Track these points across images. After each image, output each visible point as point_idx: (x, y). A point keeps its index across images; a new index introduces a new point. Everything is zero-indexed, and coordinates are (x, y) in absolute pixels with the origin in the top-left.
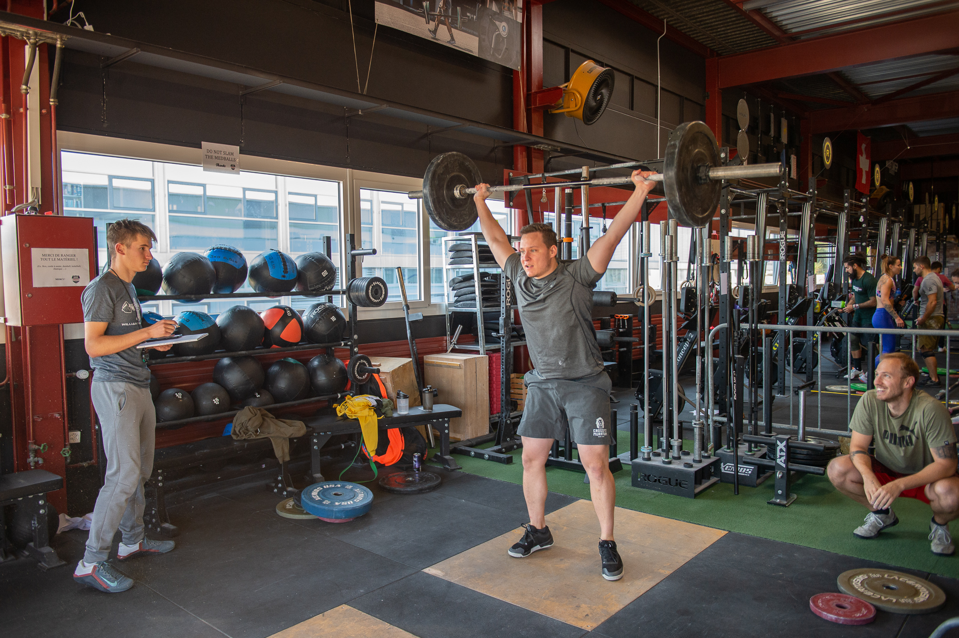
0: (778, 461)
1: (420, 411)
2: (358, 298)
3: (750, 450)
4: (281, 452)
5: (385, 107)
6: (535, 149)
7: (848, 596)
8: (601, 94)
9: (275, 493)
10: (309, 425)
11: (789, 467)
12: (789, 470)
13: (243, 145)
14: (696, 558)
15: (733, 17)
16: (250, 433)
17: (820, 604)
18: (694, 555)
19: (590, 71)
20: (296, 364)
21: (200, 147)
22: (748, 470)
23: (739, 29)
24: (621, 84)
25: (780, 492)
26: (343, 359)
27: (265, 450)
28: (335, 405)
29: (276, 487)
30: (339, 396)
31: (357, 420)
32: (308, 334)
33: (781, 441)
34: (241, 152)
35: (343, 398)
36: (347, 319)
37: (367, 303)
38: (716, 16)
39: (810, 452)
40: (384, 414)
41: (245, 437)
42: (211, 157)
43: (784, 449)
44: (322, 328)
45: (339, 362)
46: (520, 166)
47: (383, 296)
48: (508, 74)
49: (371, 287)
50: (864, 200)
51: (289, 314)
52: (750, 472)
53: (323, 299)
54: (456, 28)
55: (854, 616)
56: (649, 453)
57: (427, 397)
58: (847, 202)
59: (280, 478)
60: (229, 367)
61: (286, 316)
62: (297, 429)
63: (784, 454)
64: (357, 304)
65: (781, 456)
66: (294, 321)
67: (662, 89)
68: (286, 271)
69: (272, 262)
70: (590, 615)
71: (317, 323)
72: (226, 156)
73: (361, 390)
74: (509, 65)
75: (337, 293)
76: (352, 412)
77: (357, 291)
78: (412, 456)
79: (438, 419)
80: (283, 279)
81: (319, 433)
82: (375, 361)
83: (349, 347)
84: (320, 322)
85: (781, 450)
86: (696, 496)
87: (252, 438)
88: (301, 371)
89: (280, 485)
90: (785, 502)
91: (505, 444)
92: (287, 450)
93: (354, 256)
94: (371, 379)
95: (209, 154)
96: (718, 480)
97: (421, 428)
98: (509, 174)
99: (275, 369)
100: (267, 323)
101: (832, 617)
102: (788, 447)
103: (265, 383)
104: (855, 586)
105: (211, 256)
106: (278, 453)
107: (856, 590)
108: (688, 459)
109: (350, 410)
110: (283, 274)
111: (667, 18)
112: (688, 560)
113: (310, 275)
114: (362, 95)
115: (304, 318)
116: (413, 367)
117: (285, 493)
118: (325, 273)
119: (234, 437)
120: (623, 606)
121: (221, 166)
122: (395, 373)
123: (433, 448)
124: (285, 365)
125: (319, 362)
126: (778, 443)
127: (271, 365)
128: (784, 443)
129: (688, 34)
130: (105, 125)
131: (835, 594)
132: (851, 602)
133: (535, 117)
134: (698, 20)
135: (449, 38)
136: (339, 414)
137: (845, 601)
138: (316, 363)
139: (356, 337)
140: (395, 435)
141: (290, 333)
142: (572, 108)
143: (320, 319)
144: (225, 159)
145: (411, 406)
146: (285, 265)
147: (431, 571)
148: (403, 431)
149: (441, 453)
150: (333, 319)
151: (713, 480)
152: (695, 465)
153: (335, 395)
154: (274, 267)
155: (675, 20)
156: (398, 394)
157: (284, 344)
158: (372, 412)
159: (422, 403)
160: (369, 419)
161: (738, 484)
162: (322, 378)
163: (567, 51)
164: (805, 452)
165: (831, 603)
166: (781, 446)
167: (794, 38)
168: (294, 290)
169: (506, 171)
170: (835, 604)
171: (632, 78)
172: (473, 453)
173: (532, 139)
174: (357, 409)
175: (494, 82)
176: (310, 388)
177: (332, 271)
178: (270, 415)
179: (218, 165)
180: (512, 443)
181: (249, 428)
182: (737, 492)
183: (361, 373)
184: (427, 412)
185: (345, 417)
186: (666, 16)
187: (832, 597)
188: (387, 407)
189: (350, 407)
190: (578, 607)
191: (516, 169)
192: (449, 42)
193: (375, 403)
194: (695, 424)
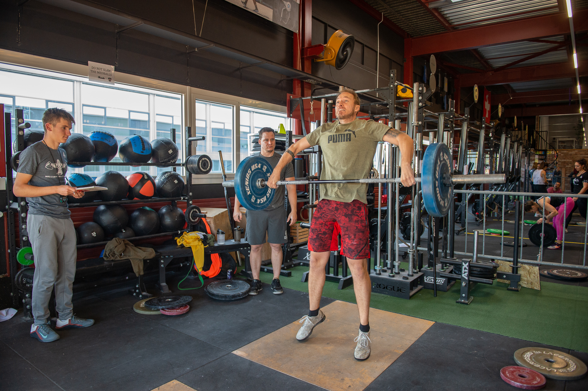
0: (463, 275)
1: (232, 242)
2: (192, 168)
3: (443, 268)
4: (138, 269)
5: (212, 46)
6: (306, 82)
7: (525, 368)
8: (347, 51)
9: (134, 296)
10: (158, 251)
11: (470, 279)
12: (469, 281)
13: (117, 66)
14: (418, 341)
15: (422, 13)
16: (116, 256)
17: (508, 375)
18: (416, 339)
19: (340, 36)
20: (150, 211)
21: (87, 65)
22: (441, 281)
23: (424, 21)
24: (357, 49)
25: (464, 295)
26: (182, 208)
27: (127, 267)
28: (176, 238)
29: (135, 292)
30: (179, 232)
31: (190, 248)
32: (159, 191)
33: (465, 262)
34: (116, 70)
35: (182, 233)
36: (185, 183)
37: (198, 172)
38: (412, 12)
39: (482, 269)
40: (208, 244)
41: (112, 258)
42: (95, 72)
43: (467, 268)
44: (168, 187)
45: (180, 210)
46: (296, 92)
47: (209, 168)
48: (290, 34)
49: (201, 161)
50: (492, 124)
51: (146, 177)
52: (443, 282)
53: (170, 169)
54: (259, 2)
55: (533, 383)
56: (380, 270)
57: (237, 233)
58: (484, 124)
59: (137, 286)
60: (104, 212)
61: (144, 179)
62: (149, 253)
63: (467, 271)
64: (191, 172)
65: (465, 272)
66: (149, 182)
67: (380, 54)
68: (144, 148)
69: (134, 142)
70: (352, 386)
71: (165, 184)
72: (106, 72)
73: (194, 229)
74: (291, 29)
75: (179, 165)
76: (187, 243)
77: (192, 164)
78: (226, 272)
79: (244, 248)
80: (142, 154)
81: (164, 256)
82: (203, 211)
83: (186, 201)
84: (167, 183)
85: (465, 269)
86: (411, 297)
87: (117, 259)
88: (154, 215)
89: (137, 291)
90: (467, 302)
91: (287, 264)
92: (141, 267)
93: (190, 142)
94: (201, 222)
95: (94, 70)
96: (422, 288)
97: (233, 253)
98: (290, 96)
99: (136, 214)
100: (131, 183)
101: (517, 384)
102: (470, 266)
103: (129, 223)
104: (527, 360)
105: (93, 137)
106: (136, 270)
107: (528, 363)
108: (405, 274)
109: (186, 241)
110: (142, 150)
111: (384, 12)
112: (412, 342)
113: (161, 153)
114: (198, 37)
115: (157, 181)
116: (228, 214)
117: (141, 296)
118: (170, 152)
119: (105, 259)
120: (374, 379)
121: (101, 78)
122: (216, 218)
123: (240, 266)
124: (143, 212)
125: (166, 210)
126: (463, 264)
127: (133, 211)
128: (467, 264)
129: (395, 22)
130: (19, 45)
131: (516, 367)
132: (527, 372)
133: (307, 63)
134: (402, 14)
135: (254, 8)
136: (179, 244)
137: (523, 372)
138: (164, 210)
139: (191, 194)
140: (216, 258)
141: (146, 190)
142: (329, 58)
143: (167, 182)
144: (104, 74)
145: (226, 239)
146: (143, 145)
147: (238, 352)
148: (221, 255)
149: (246, 270)
150: (176, 182)
151: (420, 287)
152: (409, 277)
153: (177, 232)
154: (135, 145)
155: (388, 13)
156: (218, 231)
157: (142, 197)
158: (200, 243)
159: (233, 238)
160: (198, 247)
161: (436, 290)
162: (168, 221)
163: (326, 26)
164: (479, 269)
165: (515, 373)
166: (465, 266)
167: (455, 28)
168: (150, 162)
169: (288, 95)
170: (517, 374)
171: (363, 46)
172: (266, 270)
173: (305, 75)
174: (190, 241)
175: (282, 39)
176: (160, 226)
177: (176, 151)
178: (132, 244)
179: (99, 77)
180: (290, 264)
181: (116, 252)
182: (436, 295)
183: (194, 217)
184: (237, 243)
185: (182, 246)
186: (383, 10)
187: (514, 369)
188: (210, 239)
189: (186, 239)
190: (343, 380)
191: (294, 94)
192: (254, 11)
193: (202, 237)
194: (410, 252)
